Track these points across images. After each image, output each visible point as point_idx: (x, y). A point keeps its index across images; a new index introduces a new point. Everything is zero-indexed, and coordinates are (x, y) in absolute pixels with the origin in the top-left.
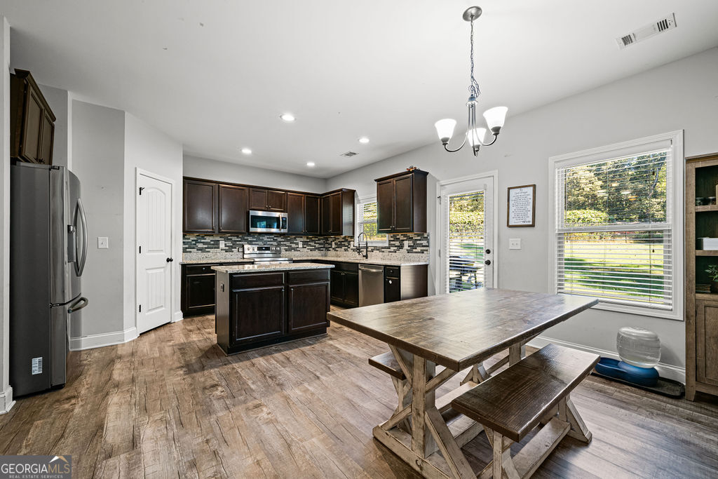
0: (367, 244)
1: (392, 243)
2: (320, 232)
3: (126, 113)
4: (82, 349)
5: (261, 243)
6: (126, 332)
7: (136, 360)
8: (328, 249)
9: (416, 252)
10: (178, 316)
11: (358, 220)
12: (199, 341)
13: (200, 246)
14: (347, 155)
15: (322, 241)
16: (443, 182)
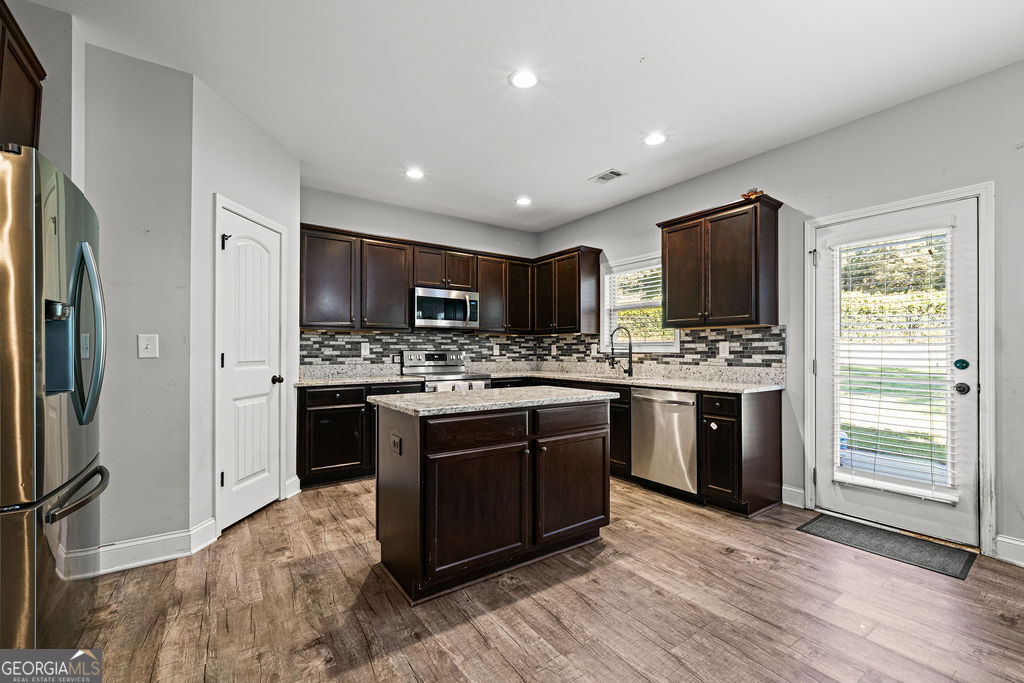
0: (630, 349)
1: (687, 346)
2: (533, 327)
3: (195, 79)
4: (102, 572)
5: (430, 347)
6: (194, 530)
7: (213, 609)
8: (541, 358)
9: (748, 365)
10: (292, 486)
11: (606, 305)
12: (341, 552)
13: (328, 352)
14: (603, 178)
15: (531, 344)
16: (822, 220)
